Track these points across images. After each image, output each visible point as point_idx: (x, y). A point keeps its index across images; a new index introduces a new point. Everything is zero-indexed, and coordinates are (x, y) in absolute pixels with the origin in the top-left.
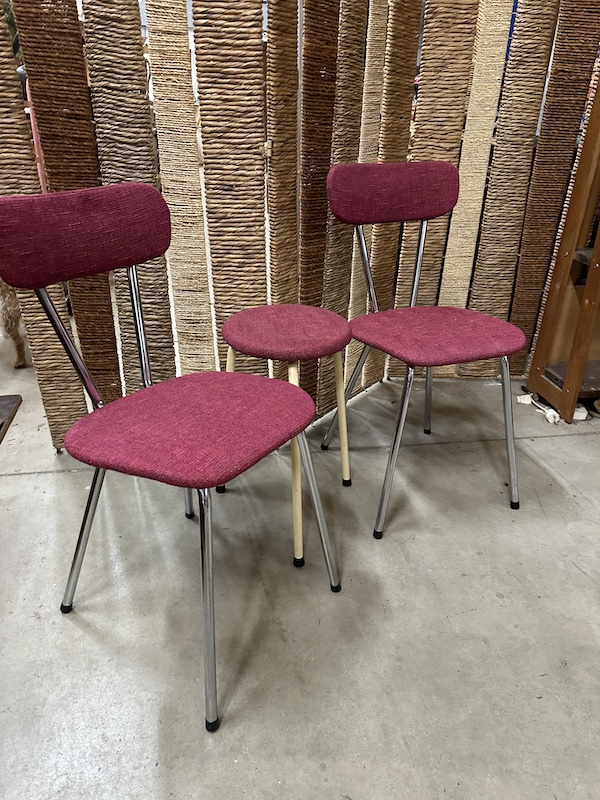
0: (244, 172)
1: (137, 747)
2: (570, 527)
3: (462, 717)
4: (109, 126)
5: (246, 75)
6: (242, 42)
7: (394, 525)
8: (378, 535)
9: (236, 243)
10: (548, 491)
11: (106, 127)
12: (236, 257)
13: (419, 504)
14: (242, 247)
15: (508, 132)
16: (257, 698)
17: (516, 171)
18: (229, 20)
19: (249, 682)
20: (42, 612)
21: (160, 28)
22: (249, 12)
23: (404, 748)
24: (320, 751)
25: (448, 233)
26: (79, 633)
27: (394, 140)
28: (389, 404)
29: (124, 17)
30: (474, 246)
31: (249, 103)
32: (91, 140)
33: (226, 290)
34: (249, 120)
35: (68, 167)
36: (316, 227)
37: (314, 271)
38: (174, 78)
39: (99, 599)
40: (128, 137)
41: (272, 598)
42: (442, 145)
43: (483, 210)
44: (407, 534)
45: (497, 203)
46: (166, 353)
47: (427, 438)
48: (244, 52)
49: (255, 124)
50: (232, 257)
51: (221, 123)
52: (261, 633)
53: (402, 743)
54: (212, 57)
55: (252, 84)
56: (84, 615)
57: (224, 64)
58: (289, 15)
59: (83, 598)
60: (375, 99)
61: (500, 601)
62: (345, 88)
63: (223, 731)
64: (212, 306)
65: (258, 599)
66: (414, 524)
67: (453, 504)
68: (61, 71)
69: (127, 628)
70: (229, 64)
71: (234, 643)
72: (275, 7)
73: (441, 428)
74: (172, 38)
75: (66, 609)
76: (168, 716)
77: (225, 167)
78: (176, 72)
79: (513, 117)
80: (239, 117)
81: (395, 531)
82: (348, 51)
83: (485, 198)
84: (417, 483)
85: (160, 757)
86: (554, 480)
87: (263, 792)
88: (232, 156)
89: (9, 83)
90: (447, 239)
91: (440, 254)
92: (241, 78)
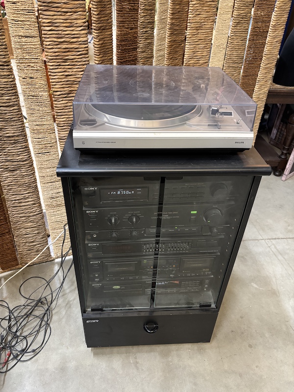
5: (80, 60)
6: (75, 39)
21: (20, 34)
38: (32, 65)
48: (78, 46)
54: (57, 50)
57: (65, 54)
70: (68, 54)
72: (97, 17)
74: (29, 40)
78: (33, 61)
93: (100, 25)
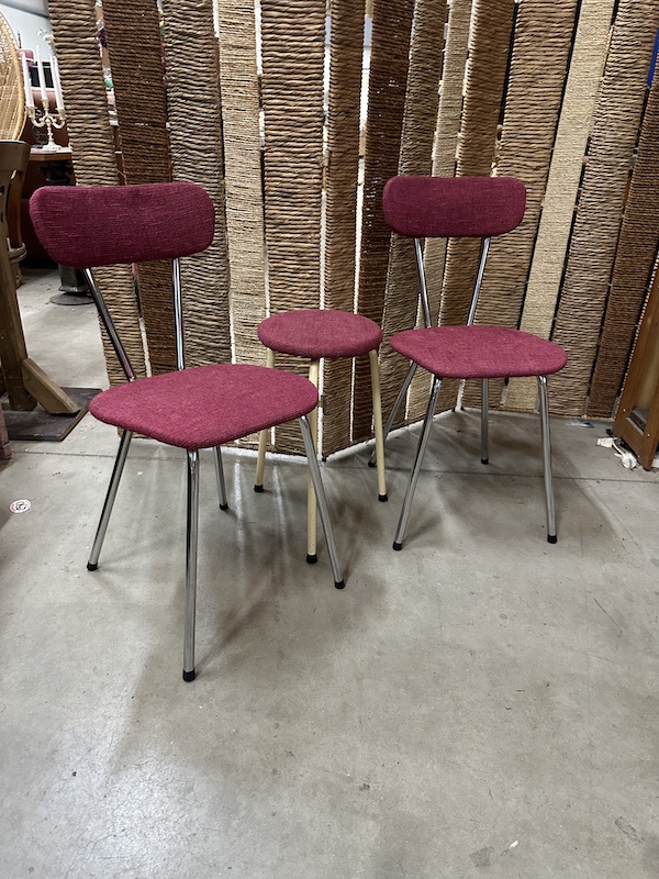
0: (302, 180)
1: (120, 682)
2: (607, 567)
3: (424, 710)
4: (181, 133)
5: (308, 87)
6: (305, 55)
7: (417, 541)
8: (397, 547)
9: (292, 249)
10: (596, 531)
11: (180, 135)
12: (291, 264)
13: (451, 526)
14: (298, 254)
15: (601, 151)
16: (235, 663)
17: (608, 193)
18: (294, 35)
19: (235, 649)
20: (71, 567)
21: (231, 42)
22: (311, 27)
23: (357, 725)
24: (277, 713)
25: (532, 256)
26: (97, 588)
27: (474, 157)
28: (455, 433)
29: (199, 33)
30: (560, 272)
31: (309, 114)
32: (165, 146)
33: (281, 296)
34: (309, 130)
35: (144, 170)
36: (378, 240)
37: (374, 284)
38: (241, 89)
39: (123, 564)
40: (199, 144)
41: (277, 584)
42: (528, 163)
43: (571, 235)
44: (428, 550)
45: (587, 227)
46: (223, 354)
47: (484, 468)
48: (306, 65)
49: (313, 134)
50: (287, 262)
51: (282, 133)
52: (257, 612)
53: (357, 720)
54: (277, 70)
55: (313, 96)
56: (106, 575)
57: (288, 76)
58: (354, 29)
59: (110, 561)
60: (452, 114)
61: (502, 622)
62: (416, 101)
63: (198, 683)
64: (267, 311)
65: (264, 583)
66: (438, 543)
67: (484, 530)
68: (143, 82)
69: (139, 591)
70: (292, 76)
71: (231, 615)
72: (338, 23)
73: (500, 461)
74: (241, 52)
75: (92, 567)
76: (154, 662)
77: (285, 175)
78: (243, 83)
79: (607, 136)
80: (300, 127)
81: (416, 546)
82: (421, 65)
83: (574, 222)
84: (455, 507)
85: (137, 692)
86: (607, 523)
87: (217, 735)
88: (292, 165)
89: (98, 92)
90: (531, 263)
91: (523, 279)
92: (303, 90)
93: (342, 37)
